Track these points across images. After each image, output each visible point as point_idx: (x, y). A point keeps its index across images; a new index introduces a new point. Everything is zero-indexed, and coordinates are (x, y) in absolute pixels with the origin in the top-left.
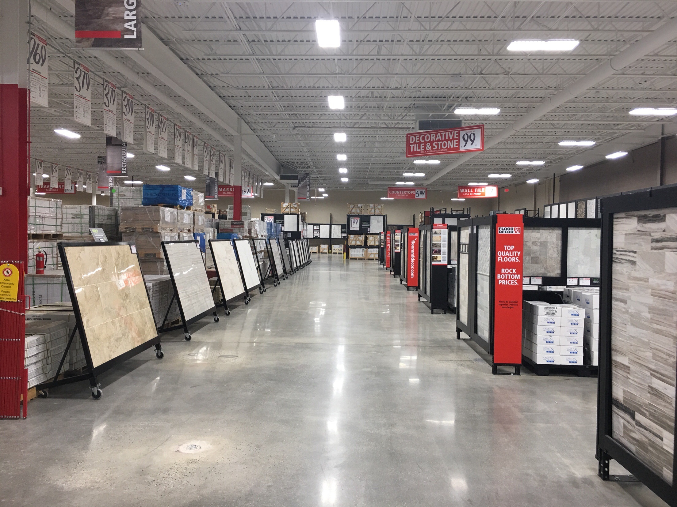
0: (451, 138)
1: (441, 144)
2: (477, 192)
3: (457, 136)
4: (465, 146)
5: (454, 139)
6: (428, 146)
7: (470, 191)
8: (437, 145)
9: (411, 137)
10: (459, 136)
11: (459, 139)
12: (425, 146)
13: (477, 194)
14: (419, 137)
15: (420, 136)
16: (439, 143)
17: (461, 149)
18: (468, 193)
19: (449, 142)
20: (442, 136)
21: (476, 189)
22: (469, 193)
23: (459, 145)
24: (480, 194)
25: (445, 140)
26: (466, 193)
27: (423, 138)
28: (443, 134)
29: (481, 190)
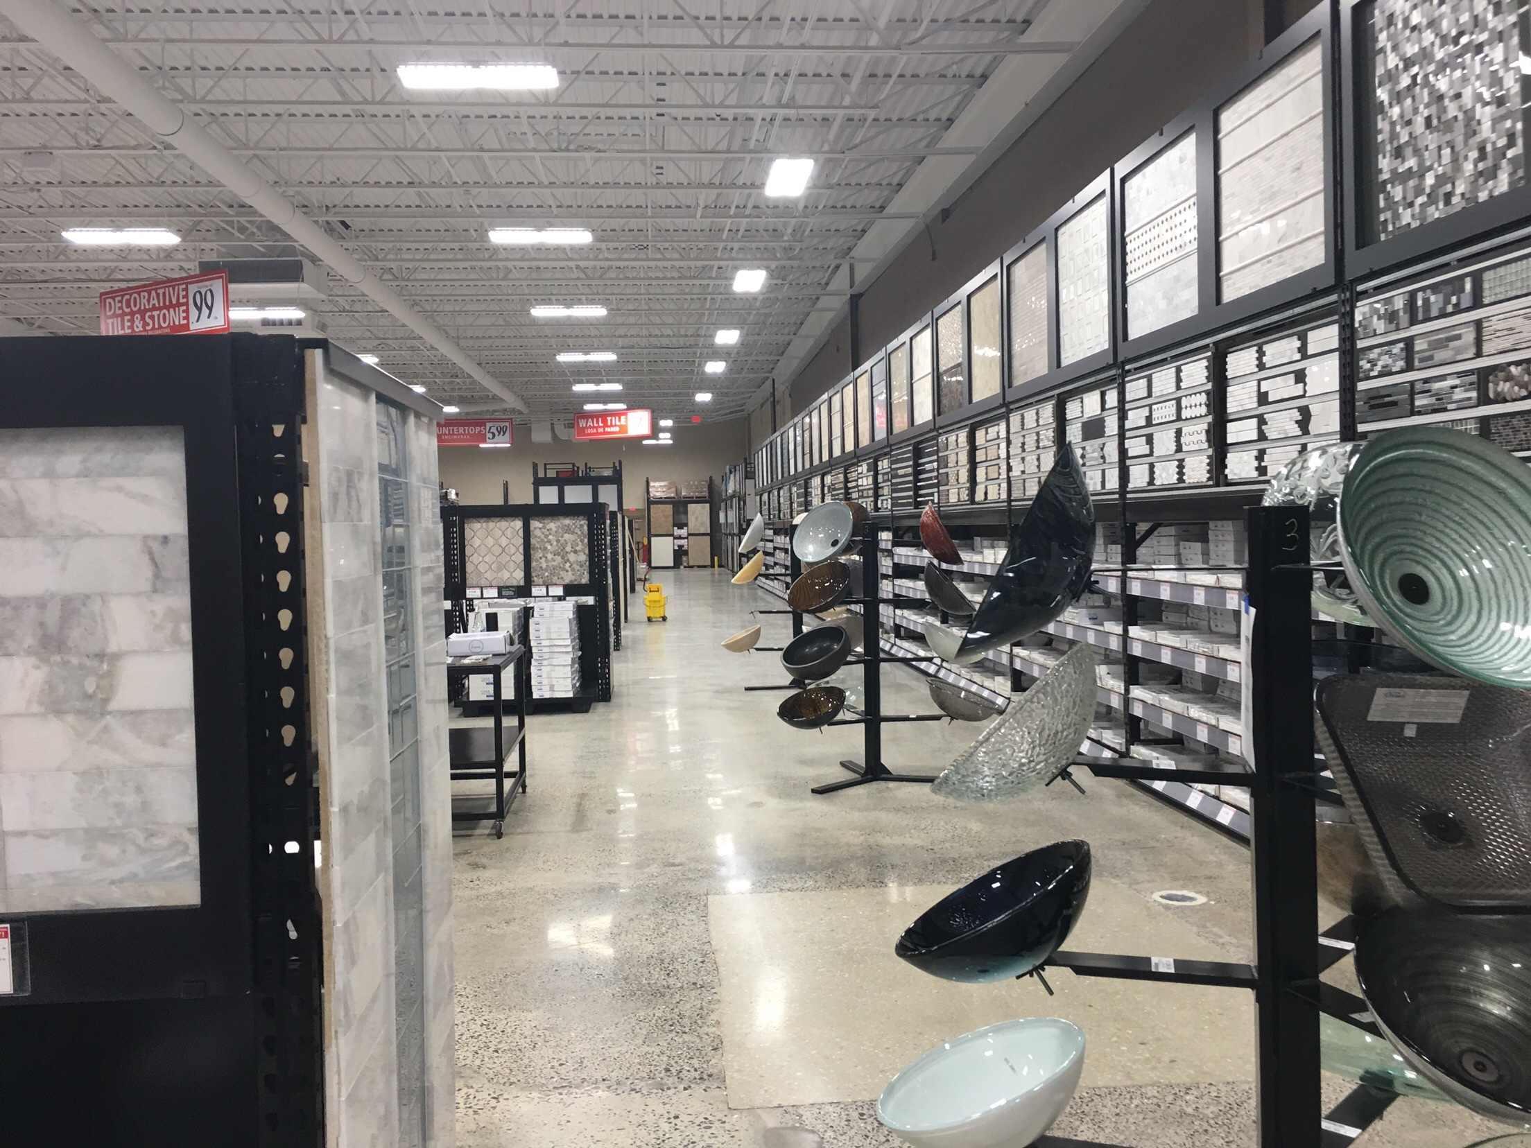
0: (174, 301)
1: (159, 316)
2: (612, 426)
3: (183, 297)
4: (198, 321)
5: (179, 304)
6: (137, 322)
7: (598, 422)
8: (152, 317)
9: (108, 301)
10: (186, 296)
11: (187, 304)
12: (132, 321)
13: (612, 429)
14: (120, 302)
15: (123, 296)
16: (156, 313)
17: (192, 327)
18: (594, 427)
19: (172, 310)
20: (158, 295)
21: (609, 418)
22: (597, 428)
23: (187, 318)
24: (617, 429)
25: (165, 307)
26: (590, 427)
27: (128, 305)
28: (161, 291)
29: (620, 420)
